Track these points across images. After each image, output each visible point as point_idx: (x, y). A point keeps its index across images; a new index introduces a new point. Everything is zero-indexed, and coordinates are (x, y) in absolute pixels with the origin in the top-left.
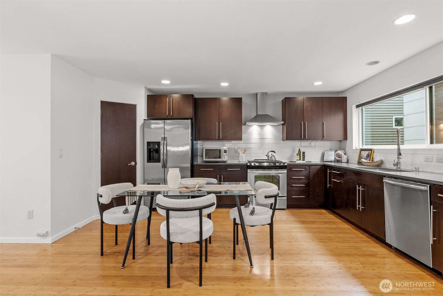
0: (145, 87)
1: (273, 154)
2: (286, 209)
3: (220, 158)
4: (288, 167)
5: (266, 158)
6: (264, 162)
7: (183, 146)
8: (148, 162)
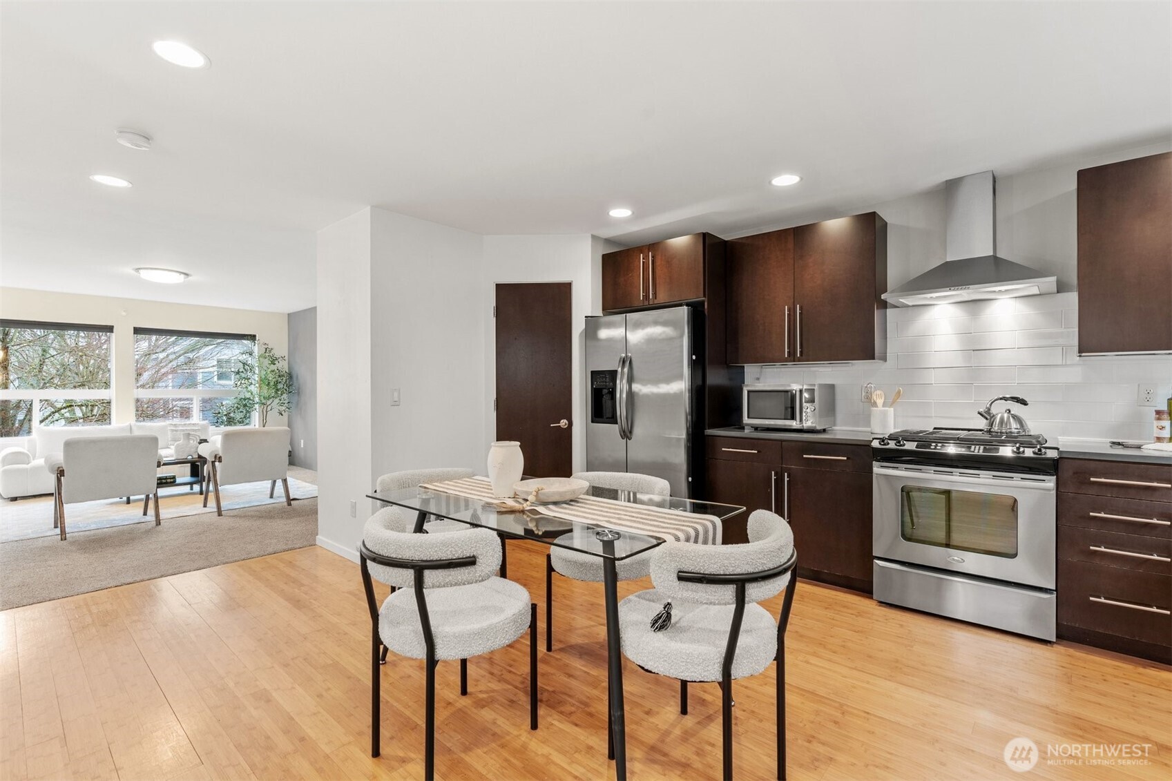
0: (592, 235)
1: (1016, 409)
2: (1054, 643)
3: (793, 418)
4: (1064, 466)
5: (982, 424)
6: (945, 440)
7: (668, 380)
8: (592, 422)
